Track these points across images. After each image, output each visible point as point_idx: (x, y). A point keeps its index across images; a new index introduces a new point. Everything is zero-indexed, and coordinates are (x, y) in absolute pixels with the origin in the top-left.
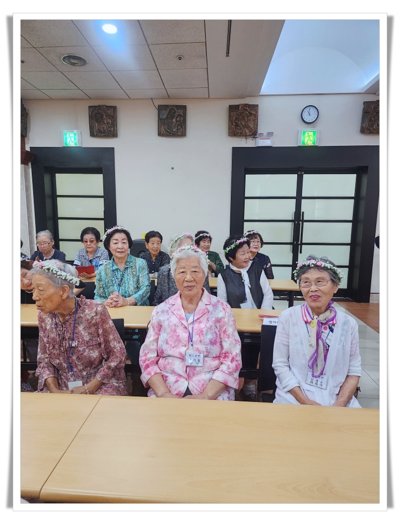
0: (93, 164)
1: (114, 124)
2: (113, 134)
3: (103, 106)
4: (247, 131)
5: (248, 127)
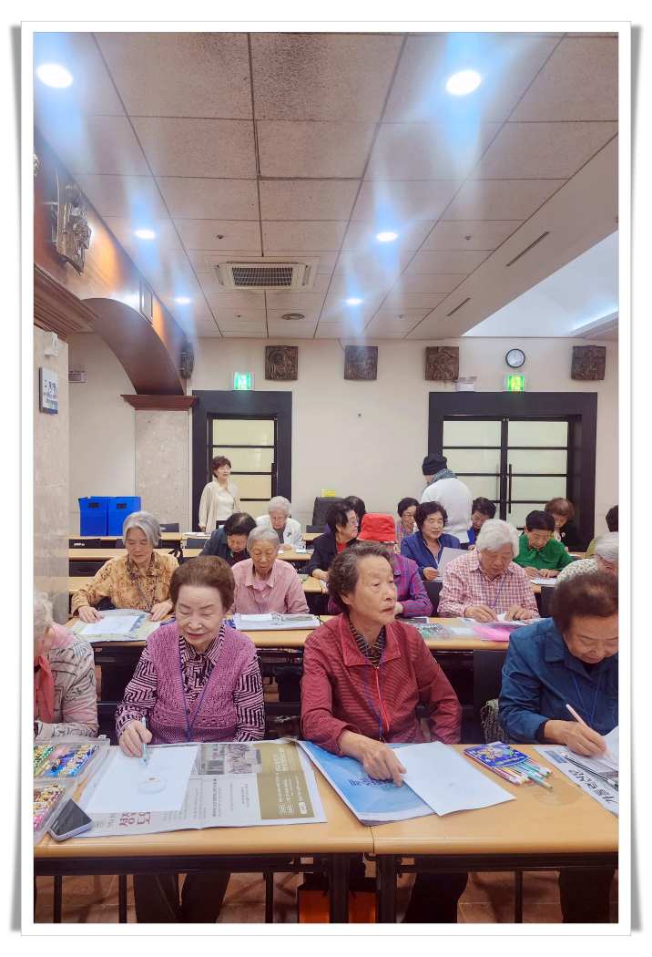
1: (295, 366)
3: (283, 346)
4: (448, 375)
5: (449, 371)
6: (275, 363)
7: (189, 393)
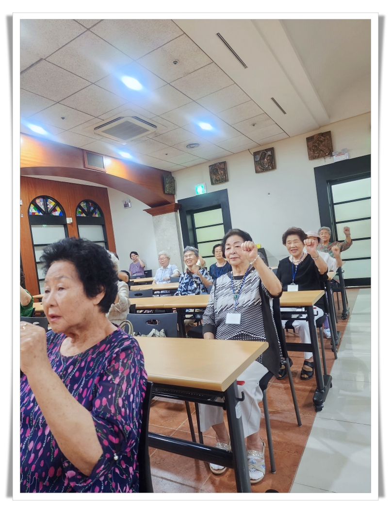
0: (215, 203)
1: (226, 173)
2: (225, 180)
3: (217, 163)
6: (214, 174)
7: (176, 202)
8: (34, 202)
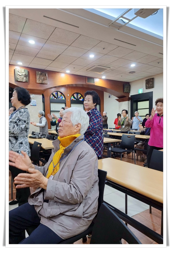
8: (73, 95)
